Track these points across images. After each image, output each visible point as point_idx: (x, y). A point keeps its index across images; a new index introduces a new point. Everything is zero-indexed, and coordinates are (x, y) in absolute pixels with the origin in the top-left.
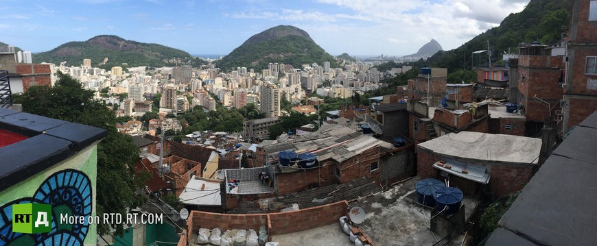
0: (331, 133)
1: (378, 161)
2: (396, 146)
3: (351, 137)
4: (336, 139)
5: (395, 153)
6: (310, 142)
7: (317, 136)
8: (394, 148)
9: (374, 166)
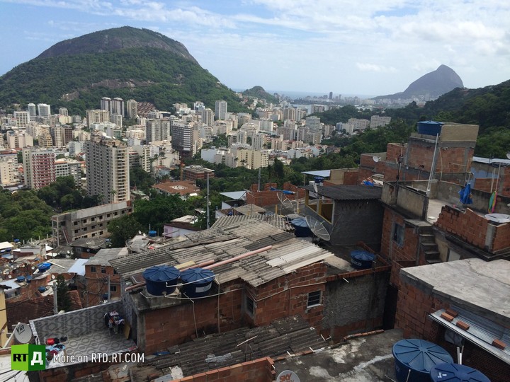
0: (237, 232)
1: (322, 290)
2: (353, 266)
3: (273, 240)
4: (247, 243)
5: (352, 278)
6: (201, 248)
7: (212, 238)
8: (350, 270)
9: (314, 298)
